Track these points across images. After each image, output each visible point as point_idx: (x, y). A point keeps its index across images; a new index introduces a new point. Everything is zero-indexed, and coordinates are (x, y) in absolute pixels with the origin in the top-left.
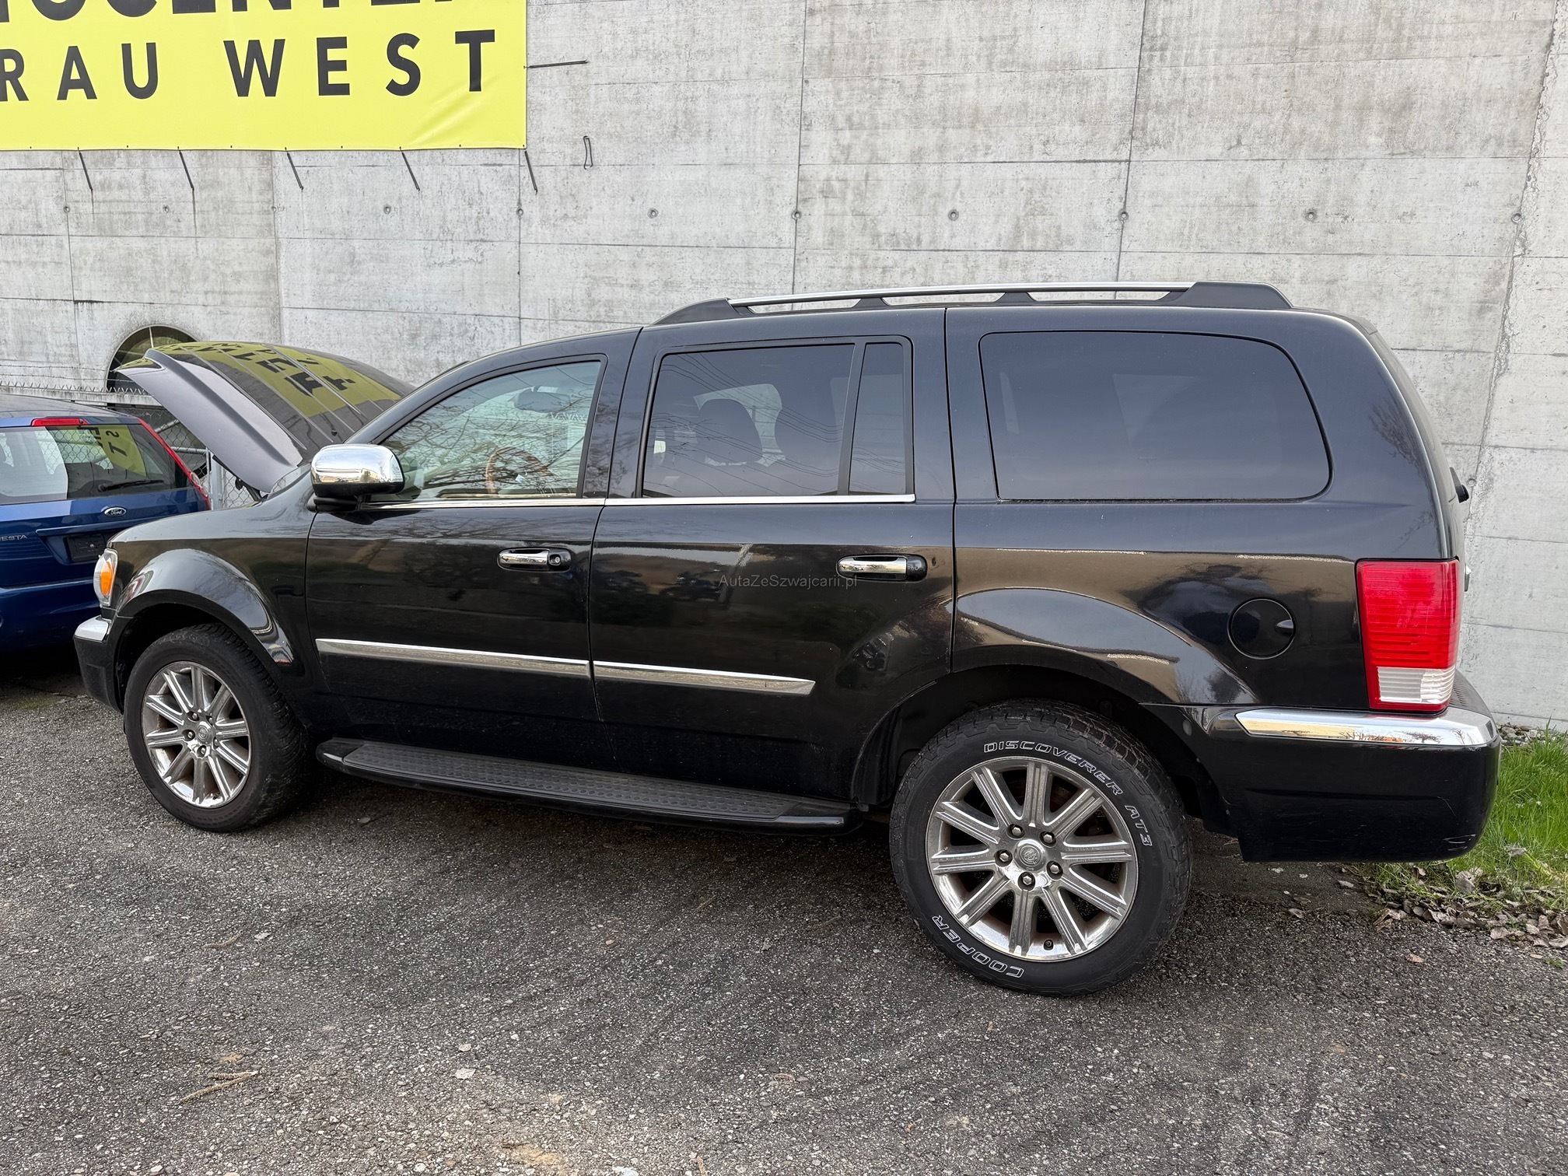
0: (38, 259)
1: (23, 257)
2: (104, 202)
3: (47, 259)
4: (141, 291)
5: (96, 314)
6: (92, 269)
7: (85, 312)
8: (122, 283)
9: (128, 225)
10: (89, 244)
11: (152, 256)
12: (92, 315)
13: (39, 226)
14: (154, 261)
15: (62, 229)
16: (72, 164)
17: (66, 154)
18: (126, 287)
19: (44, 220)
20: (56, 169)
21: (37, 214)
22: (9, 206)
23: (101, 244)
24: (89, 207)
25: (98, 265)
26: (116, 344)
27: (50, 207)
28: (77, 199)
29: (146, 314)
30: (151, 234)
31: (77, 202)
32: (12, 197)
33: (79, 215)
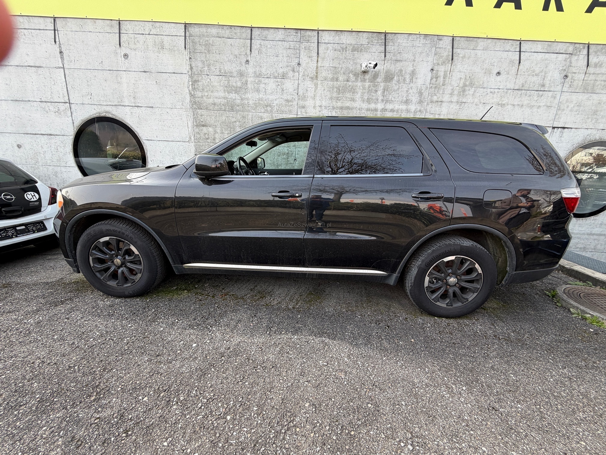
0: (535, 104)
1: (526, 102)
2: (593, 74)
3: (541, 104)
4: (599, 123)
5: (564, 134)
6: (571, 111)
7: (558, 133)
8: (588, 118)
10: (574, 97)
12: (562, 135)
13: (543, 86)
15: (559, 88)
16: (580, 51)
17: (577, 46)
18: (590, 120)
19: (548, 82)
20: (567, 54)
21: (544, 79)
22: (526, 73)
23: (582, 97)
24: (582, 76)
25: (576, 108)
26: (572, 150)
27: (555, 75)
28: (575, 71)
29: (598, 135)
31: (575, 73)
32: (530, 68)
33: (573, 80)
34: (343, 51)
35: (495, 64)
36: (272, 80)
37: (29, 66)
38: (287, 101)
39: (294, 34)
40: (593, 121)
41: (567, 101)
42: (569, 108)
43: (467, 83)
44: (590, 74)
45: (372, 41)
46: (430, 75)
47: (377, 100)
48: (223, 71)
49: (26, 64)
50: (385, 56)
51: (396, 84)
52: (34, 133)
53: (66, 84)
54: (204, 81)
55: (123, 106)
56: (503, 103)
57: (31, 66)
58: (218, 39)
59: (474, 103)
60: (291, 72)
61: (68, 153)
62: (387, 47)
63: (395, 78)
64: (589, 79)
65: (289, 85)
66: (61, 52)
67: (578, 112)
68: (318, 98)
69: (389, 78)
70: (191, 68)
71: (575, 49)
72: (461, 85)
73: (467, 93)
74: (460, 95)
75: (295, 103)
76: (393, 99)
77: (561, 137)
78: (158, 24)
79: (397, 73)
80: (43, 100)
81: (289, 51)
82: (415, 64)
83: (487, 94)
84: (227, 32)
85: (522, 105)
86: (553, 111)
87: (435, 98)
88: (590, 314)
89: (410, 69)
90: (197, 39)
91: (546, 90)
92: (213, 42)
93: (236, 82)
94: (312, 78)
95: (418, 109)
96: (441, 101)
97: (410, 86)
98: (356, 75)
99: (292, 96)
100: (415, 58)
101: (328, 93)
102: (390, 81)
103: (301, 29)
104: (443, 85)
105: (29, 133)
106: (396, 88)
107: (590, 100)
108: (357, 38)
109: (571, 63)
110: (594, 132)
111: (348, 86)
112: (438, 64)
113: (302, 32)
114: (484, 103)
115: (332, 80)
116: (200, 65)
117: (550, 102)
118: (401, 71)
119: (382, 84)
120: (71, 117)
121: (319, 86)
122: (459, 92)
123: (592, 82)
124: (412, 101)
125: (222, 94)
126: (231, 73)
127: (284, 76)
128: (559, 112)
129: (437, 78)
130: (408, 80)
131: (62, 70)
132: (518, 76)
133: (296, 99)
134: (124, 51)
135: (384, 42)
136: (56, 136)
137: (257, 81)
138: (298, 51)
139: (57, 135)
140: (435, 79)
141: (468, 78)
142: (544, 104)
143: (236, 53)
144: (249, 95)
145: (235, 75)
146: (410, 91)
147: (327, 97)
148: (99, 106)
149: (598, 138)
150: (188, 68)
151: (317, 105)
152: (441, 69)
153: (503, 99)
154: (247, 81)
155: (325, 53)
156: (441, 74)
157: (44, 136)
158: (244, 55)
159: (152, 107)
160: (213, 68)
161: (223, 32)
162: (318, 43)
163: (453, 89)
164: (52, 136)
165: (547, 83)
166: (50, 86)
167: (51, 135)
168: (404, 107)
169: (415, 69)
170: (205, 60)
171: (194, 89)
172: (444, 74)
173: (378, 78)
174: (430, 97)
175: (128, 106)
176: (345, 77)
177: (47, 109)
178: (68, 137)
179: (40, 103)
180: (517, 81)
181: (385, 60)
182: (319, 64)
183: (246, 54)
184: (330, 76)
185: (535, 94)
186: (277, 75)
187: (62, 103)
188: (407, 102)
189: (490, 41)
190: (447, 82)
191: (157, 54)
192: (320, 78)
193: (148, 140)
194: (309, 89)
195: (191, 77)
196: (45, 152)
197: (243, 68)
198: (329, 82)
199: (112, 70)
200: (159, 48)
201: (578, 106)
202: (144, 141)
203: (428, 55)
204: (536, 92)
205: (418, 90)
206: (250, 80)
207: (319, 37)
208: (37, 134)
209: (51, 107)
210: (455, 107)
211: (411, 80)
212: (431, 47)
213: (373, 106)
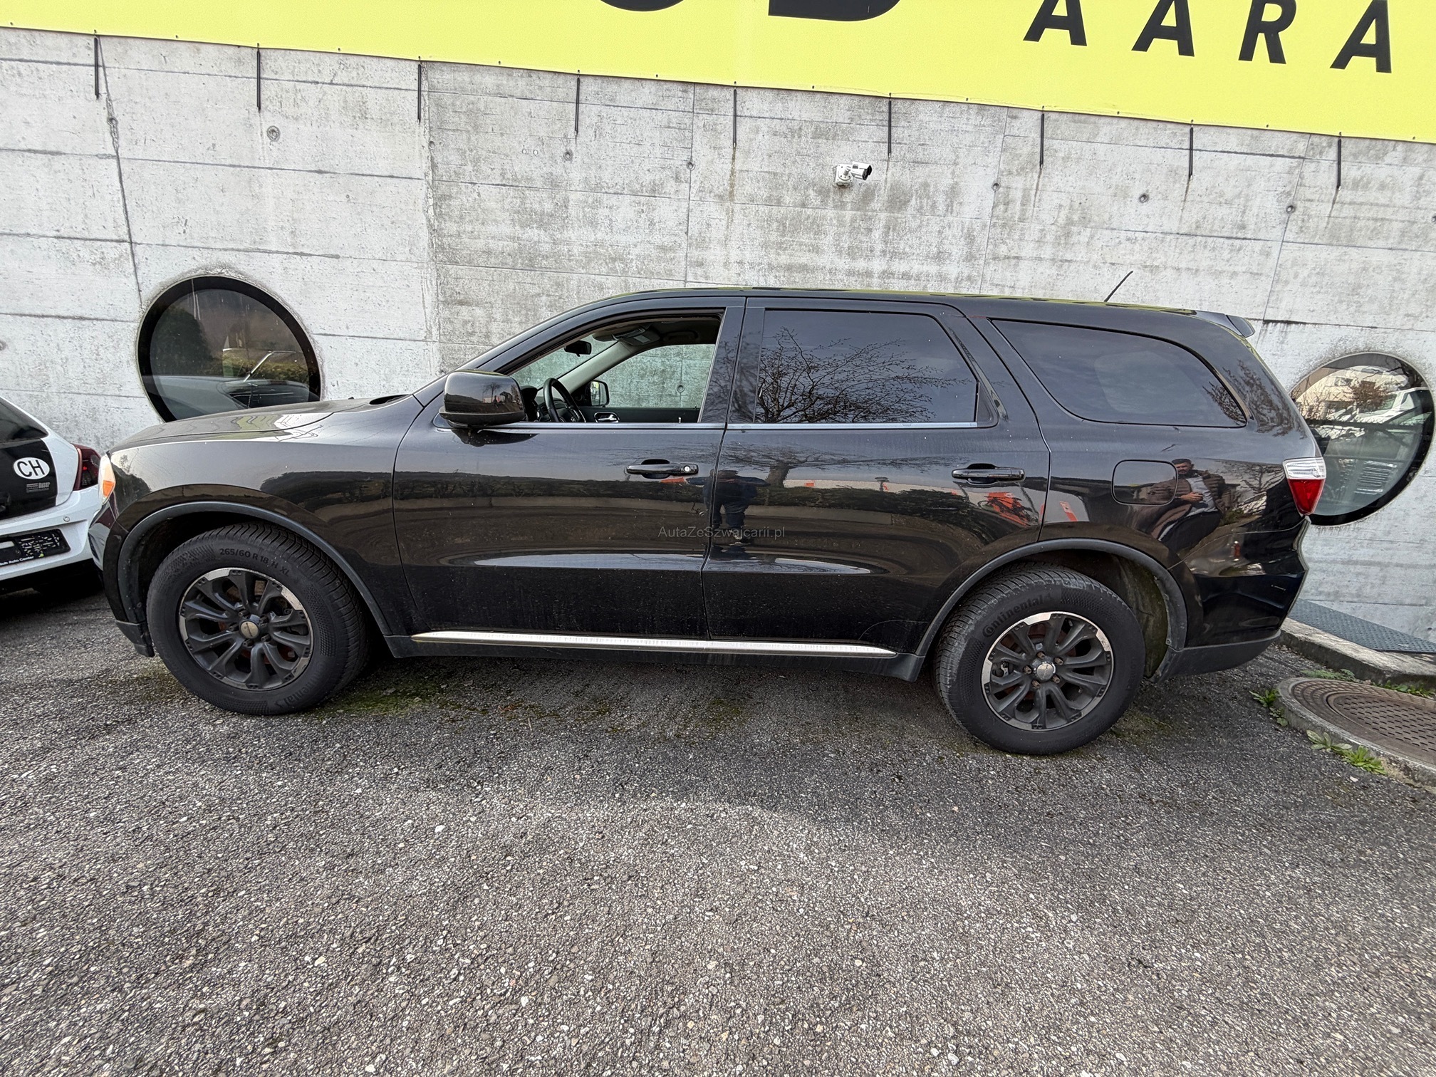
0: (1227, 268)
1: (1205, 264)
2: (1350, 204)
3: (1240, 269)
4: (1364, 312)
5: (1290, 336)
6: (1303, 285)
7: (1276, 334)
8: (1341, 302)
9: (1375, 233)
10: (1310, 253)
11: (1394, 273)
12: (1285, 338)
13: (1243, 227)
14: (1395, 279)
15: (1277, 233)
16: (1321, 153)
17: (1316, 140)
18: (1344, 306)
19: (1253, 220)
20: (1293, 157)
21: (1244, 212)
22: (1205, 199)
23: (1328, 254)
24: (1326, 208)
25: (1314, 279)
26: (1306, 372)
27: (1267, 204)
28: (1312, 197)
29: (1362, 339)
30: (1403, 246)
31: (1311, 201)
32: (1214, 187)
33: (1307, 216)
34: (793, 136)
35: (1137, 176)
36: (627, 199)
37: (29, 151)
38: (663, 248)
39: (680, 94)
40: (1352, 309)
41: (1294, 263)
42: (1300, 279)
43: (1076, 218)
44: (1343, 203)
45: (860, 116)
46: (991, 195)
47: (872, 251)
48: (509, 175)
49: (23, 146)
50: (890, 151)
51: (914, 217)
52: (39, 312)
53: (124, 196)
54: (463, 198)
55: (265, 252)
56: (1155, 264)
57: (35, 152)
58: (498, 99)
59: (1092, 263)
60: (673, 182)
61: (125, 364)
62: (893, 130)
63: (913, 202)
64: (1342, 215)
65: (667, 212)
66: (111, 120)
67: (1318, 289)
68: (733, 243)
69: (898, 200)
70: (434, 166)
71: (1312, 147)
72: (1061, 221)
73: (1074, 239)
74: (1059, 244)
75: (680, 254)
76: (907, 250)
77: (1282, 342)
78: (352, 60)
79: (917, 191)
80: (62, 233)
81: (666, 132)
82: (957, 172)
83: (1120, 243)
84: (521, 85)
85: (1197, 270)
86: (1265, 284)
87: (1003, 250)
88: (1350, 743)
89: (947, 181)
90: (447, 99)
91: (1249, 236)
92: (486, 107)
93: (541, 202)
94: (721, 197)
95: (965, 275)
96: (1017, 258)
97: (946, 222)
98: (824, 193)
99: (673, 238)
100: (958, 157)
101: (758, 232)
102: (900, 209)
103: (695, 83)
104: (1022, 220)
105: (27, 312)
106: (914, 225)
107: (1344, 261)
108: (825, 107)
109: (1301, 177)
110: (1352, 333)
111: (804, 216)
112: (1010, 173)
113: (698, 89)
114: (1113, 264)
115: (768, 201)
116: (454, 159)
117: (1259, 264)
118: (926, 185)
119: (883, 215)
120: (133, 277)
121: (736, 216)
122: (1058, 238)
123: (1348, 221)
124: (950, 255)
125: (507, 229)
126: (530, 179)
127: (654, 191)
128: (1278, 287)
129: (1007, 204)
130: (941, 208)
131: (114, 162)
132: (1187, 204)
133: (684, 245)
134: (268, 120)
135: (887, 118)
136: (95, 322)
137: (590, 200)
138: (687, 133)
139: (97, 319)
140: (1002, 207)
141: (1076, 205)
142: (1244, 269)
143: (541, 134)
144: (571, 234)
145: (539, 184)
146: (947, 232)
147: (756, 243)
148: (205, 252)
149: (1361, 346)
150: (426, 165)
151: (732, 260)
152: (1017, 185)
153: (1154, 255)
154: (566, 200)
155: (751, 140)
156: (1017, 195)
157: (65, 321)
158: (561, 139)
159: (337, 257)
160: (484, 167)
161: (512, 83)
162: (735, 116)
163: (1043, 230)
164: (84, 322)
165: (1251, 220)
166: (82, 201)
167: (81, 318)
168: (933, 269)
169: (957, 183)
170: (465, 147)
171: (439, 216)
172: (1024, 196)
173: (872, 200)
174: (991, 247)
175: (278, 252)
176: (798, 197)
177: (75, 255)
178: (125, 325)
179: (55, 240)
180: (1184, 216)
181: (888, 161)
182: (738, 166)
183: (565, 136)
184: (764, 193)
185: (1225, 246)
186: (638, 187)
187: (112, 241)
188: (939, 257)
189: (1123, 123)
190: (1029, 214)
191: (350, 131)
192: (738, 197)
193: (325, 335)
194: (713, 222)
195: (433, 186)
196: (67, 359)
197: (558, 170)
198: (761, 208)
199: (239, 166)
200: (355, 117)
201: (1318, 273)
202: (316, 338)
203: (986, 152)
204: (1227, 241)
205: (965, 231)
206: (573, 197)
207: (738, 103)
208: (47, 316)
209: (84, 251)
210: (1048, 272)
211: (949, 208)
212: (995, 134)
213: (861, 264)
